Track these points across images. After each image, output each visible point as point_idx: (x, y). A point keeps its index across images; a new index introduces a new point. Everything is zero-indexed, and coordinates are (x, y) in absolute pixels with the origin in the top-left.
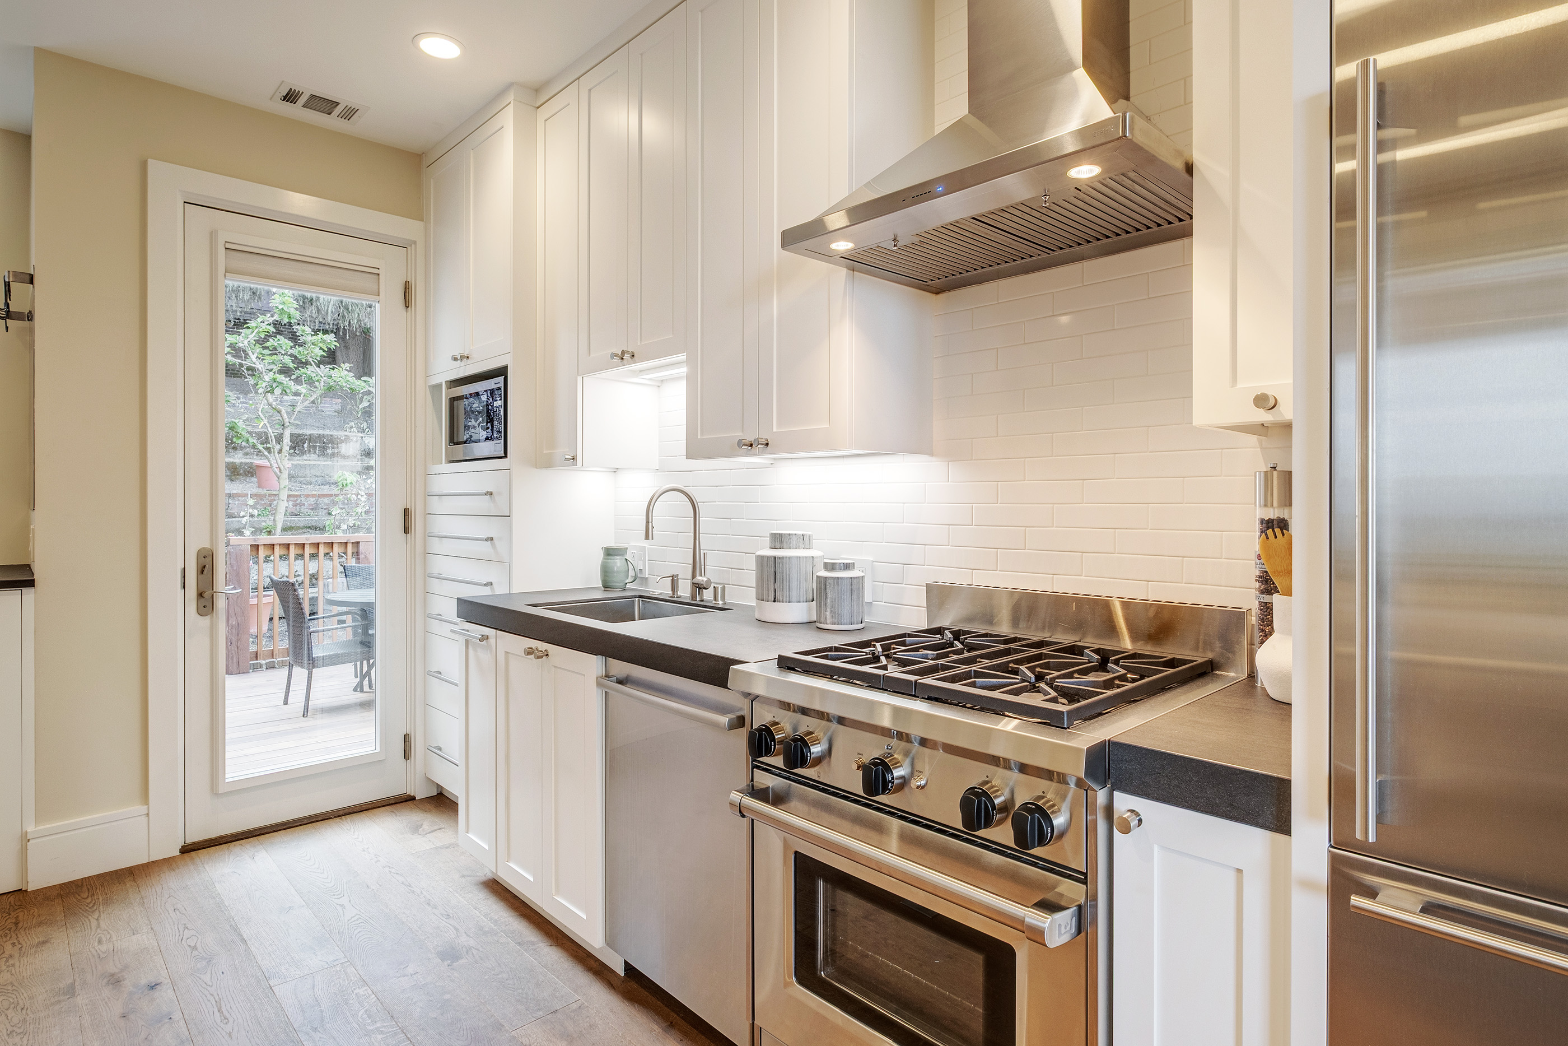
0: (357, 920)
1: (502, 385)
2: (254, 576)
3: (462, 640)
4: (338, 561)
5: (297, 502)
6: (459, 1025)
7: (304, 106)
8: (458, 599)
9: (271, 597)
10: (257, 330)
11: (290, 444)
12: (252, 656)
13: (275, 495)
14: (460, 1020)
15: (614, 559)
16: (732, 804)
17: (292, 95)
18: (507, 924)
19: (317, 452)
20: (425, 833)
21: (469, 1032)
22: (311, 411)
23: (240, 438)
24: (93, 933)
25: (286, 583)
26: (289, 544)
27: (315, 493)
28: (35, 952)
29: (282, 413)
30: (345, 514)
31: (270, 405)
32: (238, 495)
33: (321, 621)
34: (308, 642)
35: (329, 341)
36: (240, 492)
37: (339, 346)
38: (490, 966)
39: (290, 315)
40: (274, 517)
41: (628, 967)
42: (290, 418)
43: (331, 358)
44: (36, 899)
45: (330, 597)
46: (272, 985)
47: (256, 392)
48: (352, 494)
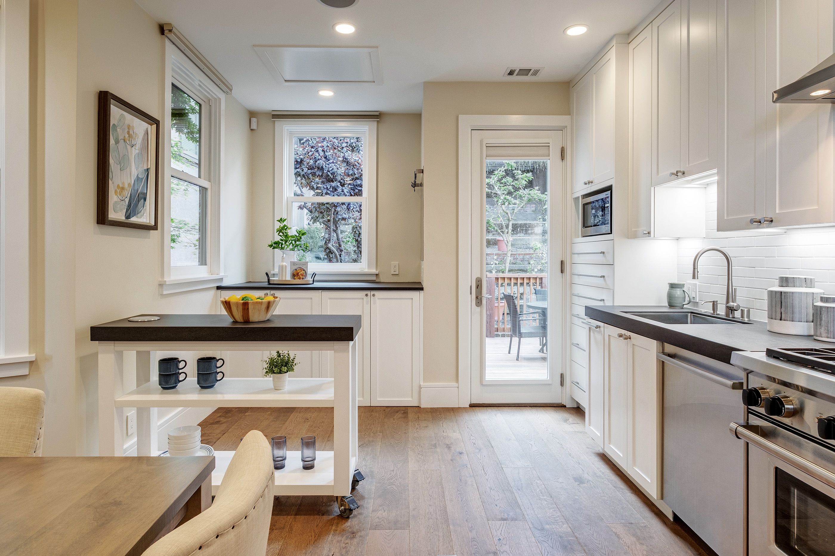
0: (538, 452)
1: (609, 195)
2: (496, 293)
3: (587, 327)
4: (533, 287)
5: (515, 257)
6: (582, 511)
7: (516, 75)
8: (586, 306)
9: (504, 303)
10: (498, 175)
11: (512, 229)
12: (496, 330)
13: (506, 254)
14: (582, 509)
15: (675, 290)
16: (731, 429)
17: (512, 71)
18: (609, 476)
19: (524, 232)
20: (570, 423)
21: (586, 516)
22: (521, 212)
23: (491, 227)
24: (441, 428)
25: (510, 296)
26: (511, 278)
27: (523, 253)
28: (424, 429)
29: (508, 214)
30: (536, 264)
31: (504, 211)
32: (490, 254)
33: (524, 315)
34: (519, 325)
35: (529, 176)
36: (491, 252)
37: (533, 178)
38: (599, 492)
39: (512, 166)
40: (505, 265)
41: (675, 516)
42: (512, 216)
43: (530, 184)
44: (423, 411)
45: (528, 304)
46: (503, 467)
47: (498, 204)
48: (540, 253)
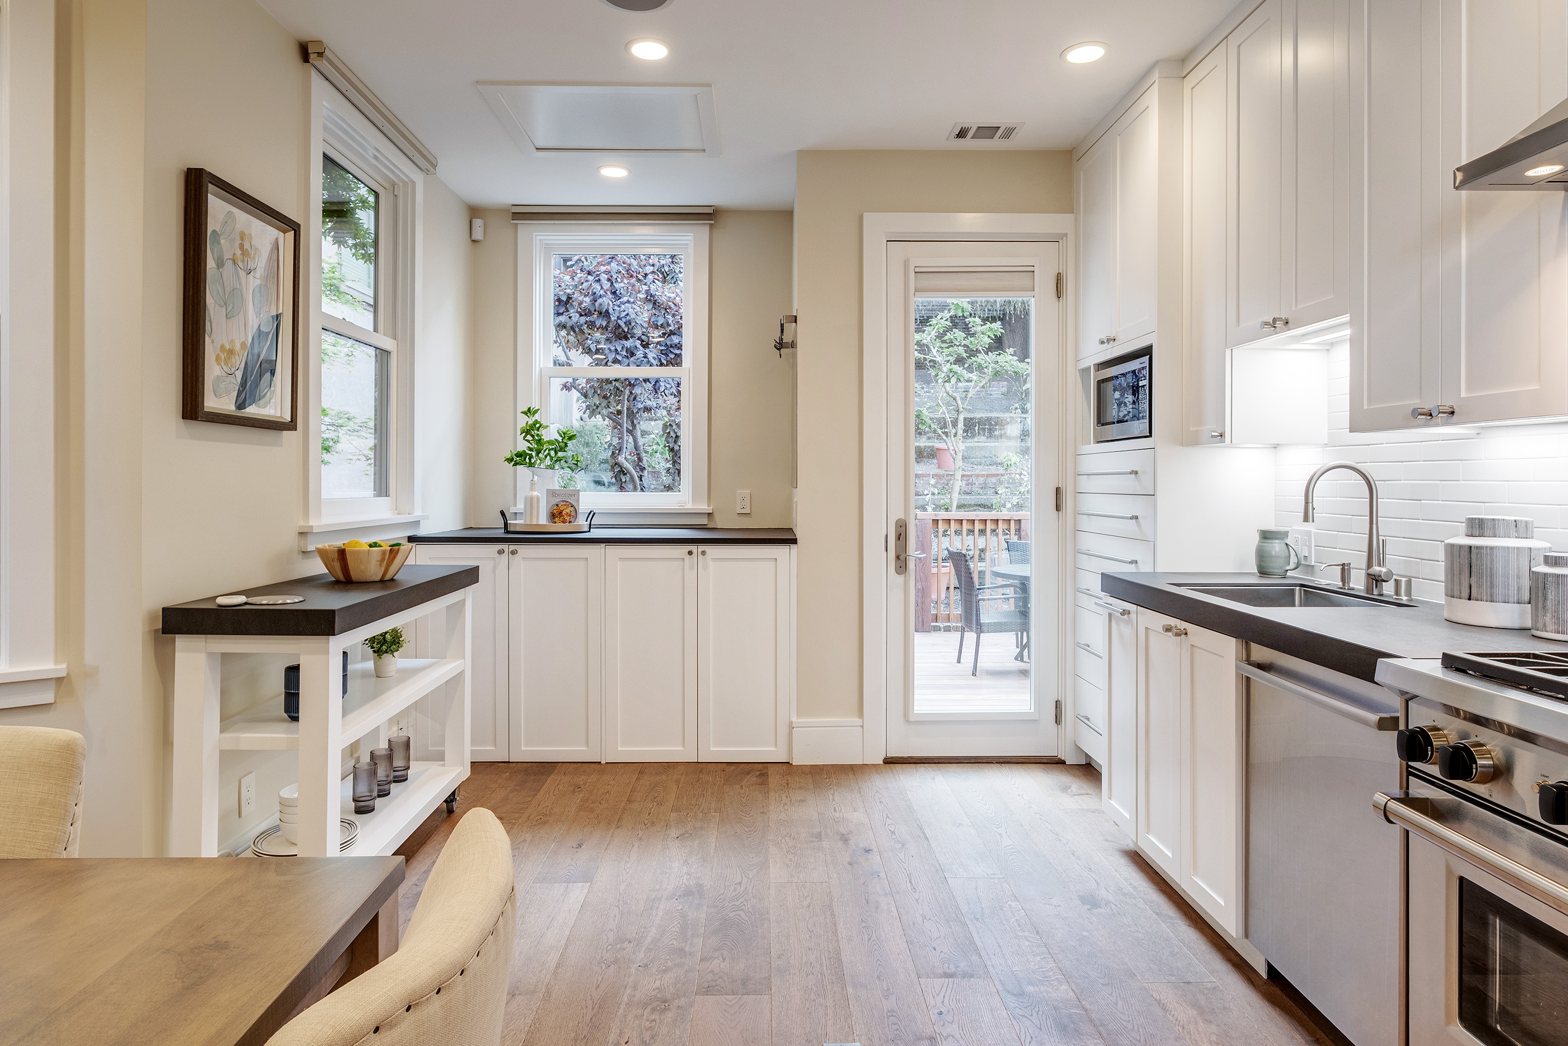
0: (1012, 849)
1: (1147, 364)
2: (935, 549)
3: (1105, 612)
4: (1004, 538)
5: (970, 482)
6: (1095, 960)
7: (972, 138)
8: (1102, 574)
9: (948, 568)
10: (937, 327)
11: (964, 427)
12: (933, 618)
13: (952, 475)
14: (1096, 956)
15: (1271, 543)
16: (1376, 806)
17: (964, 131)
19: (986, 434)
20: (1073, 794)
21: (1103, 968)
22: (981, 396)
23: (924, 424)
24: (831, 803)
25: (959, 554)
26: (962, 520)
27: (985, 473)
28: (799, 806)
29: (957, 399)
30: (1009, 493)
31: (948, 393)
32: (923, 475)
33: (987, 590)
34: (977, 609)
35: (996, 329)
36: (924, 472)
37: (1004, 332)
38: (1127, 923)
39: (963, 308)
40: (951, 495)
41: (1271, 970)
42: (963, 404)
43: (998, 344)
44: (797, 771)
45: (994, 569)
46: (946, 877)
47: (937, 382)
48: (1016, 474)
